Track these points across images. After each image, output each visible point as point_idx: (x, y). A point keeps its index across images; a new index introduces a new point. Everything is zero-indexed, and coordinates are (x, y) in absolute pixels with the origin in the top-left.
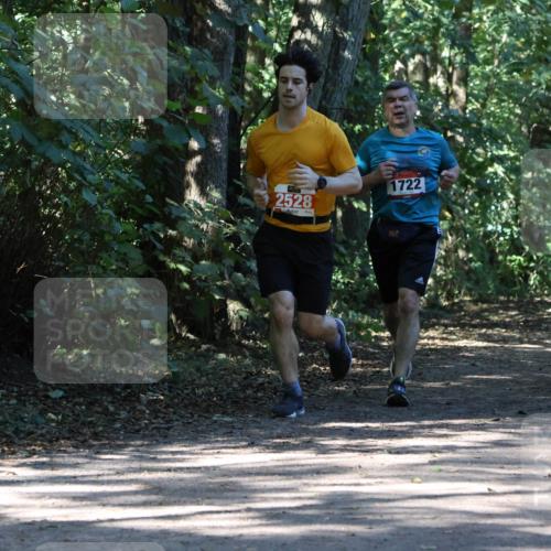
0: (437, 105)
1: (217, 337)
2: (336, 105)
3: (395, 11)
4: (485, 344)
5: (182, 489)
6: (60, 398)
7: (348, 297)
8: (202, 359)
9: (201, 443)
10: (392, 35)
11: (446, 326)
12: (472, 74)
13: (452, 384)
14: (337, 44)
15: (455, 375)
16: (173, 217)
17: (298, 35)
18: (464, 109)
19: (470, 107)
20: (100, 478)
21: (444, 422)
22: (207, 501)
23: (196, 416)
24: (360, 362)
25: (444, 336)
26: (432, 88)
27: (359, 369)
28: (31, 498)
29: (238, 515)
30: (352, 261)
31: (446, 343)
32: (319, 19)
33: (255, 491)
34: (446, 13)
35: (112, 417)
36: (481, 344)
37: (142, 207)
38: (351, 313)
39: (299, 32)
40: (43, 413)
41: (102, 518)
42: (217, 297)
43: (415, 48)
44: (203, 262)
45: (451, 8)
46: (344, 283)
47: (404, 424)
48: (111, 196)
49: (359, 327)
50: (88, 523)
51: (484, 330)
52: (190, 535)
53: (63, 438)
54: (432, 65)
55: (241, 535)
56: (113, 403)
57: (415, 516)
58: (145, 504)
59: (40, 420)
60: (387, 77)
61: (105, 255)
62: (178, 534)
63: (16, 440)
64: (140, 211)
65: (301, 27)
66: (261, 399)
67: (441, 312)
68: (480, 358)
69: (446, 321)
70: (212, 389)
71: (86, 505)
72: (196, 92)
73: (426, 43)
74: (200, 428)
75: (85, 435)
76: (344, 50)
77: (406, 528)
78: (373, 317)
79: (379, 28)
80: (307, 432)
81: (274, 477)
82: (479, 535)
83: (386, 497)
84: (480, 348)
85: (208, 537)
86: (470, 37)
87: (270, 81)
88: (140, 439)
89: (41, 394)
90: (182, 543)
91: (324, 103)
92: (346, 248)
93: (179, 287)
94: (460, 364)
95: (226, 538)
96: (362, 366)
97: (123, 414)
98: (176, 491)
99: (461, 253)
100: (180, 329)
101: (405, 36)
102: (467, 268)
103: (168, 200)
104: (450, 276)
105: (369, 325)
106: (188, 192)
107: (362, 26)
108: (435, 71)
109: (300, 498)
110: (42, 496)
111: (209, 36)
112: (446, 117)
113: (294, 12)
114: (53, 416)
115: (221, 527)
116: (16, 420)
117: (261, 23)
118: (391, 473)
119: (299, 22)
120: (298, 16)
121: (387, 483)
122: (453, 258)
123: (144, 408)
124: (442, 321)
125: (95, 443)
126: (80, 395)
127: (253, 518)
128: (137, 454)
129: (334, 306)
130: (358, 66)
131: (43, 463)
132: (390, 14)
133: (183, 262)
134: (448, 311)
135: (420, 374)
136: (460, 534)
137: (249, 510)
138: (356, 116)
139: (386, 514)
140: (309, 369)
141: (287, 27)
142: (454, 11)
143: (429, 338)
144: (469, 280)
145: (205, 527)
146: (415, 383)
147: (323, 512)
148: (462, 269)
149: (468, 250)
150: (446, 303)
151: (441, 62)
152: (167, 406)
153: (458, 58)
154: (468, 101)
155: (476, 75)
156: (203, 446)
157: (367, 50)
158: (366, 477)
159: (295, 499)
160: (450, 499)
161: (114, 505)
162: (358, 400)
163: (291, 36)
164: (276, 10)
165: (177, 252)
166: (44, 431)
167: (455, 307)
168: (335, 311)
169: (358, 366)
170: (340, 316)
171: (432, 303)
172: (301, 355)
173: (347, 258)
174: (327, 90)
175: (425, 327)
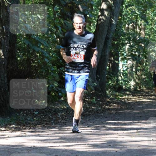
2: (110, 36)
4: (150, 100)
5: (71, 138)
6: (37, 114)
7: (113, 88)
11: (139, 96)
13: (142, 111)
15: (142, 109)
17: (101, 17)
21: (140, 121)
22: (77, 142)
25: (139, 98)
26: (136, 32)
27: (116, 107)
29: (85, 145)
31: (139, 100)
32: (106, 13)
36: (148, 100)
37: (59, 63)
40: (33, 118)
43: (131, 21)
45: (141, 10)
46: (112, 84)
47: (129, 122)
49: (116, 96)
50: (46, 147)
51: (149, 97)
52: (73, 151)
53: (38, 125)
54: (136, 26)
55: (86, 151)
56: (51, 115)
58: (60, 142)
59: (32, 120)
61: (49, 76)
63: (26, 125)
65: (101, 15)
66: (90, 115)
67: (138, 92)
68: (149, 104)
69: (139, 94)
71: (45, 142)
75: (44, 124)
76: (113, 22)
78: (119, 93)
79: (122, 16)
80: (103, 124)
81: (95, 136)
84: (148, 102)
87: (93, 30)
88: (59, 125)
89: (32, 113)
90: (71, 153)
91: (108, 36)
92: (113, 75)
94: (144, 106)
95: (83, 152)
96: (117, 106)
97: (54, 118)
99: (143, 76)
101: (129, 18)
102: (144, 80)
105: (118, 95)
107: (118, 15)
109: (102, 141)
110: (33, 140)
112: (140, 39)
113: (99, 11)
114: (35, 119)
115: (81, 149)
116: (26, 120)
118: (126, 135)
120: (101, 12)
121: (125, 138)
122: (141, 77)
123: (59, 117)
125: (47, 126)
126: (42, 113)
127: (89, 146)
131: (33, 131)
132: (125, 12)
135: (133, 108)
136: (145, 151)
137: (88, 144)
138: (116, 39)
139: (125, 146)
140: (103, 107)
141: (98, 15)
143: (135, 99)
144: (145, 83)
145: (77, 149)
146: (131, 111)
147: (108, 145)
149: (145, 75)
150: (139, 89)
151: (138, 25)
152: (66, 116)
153: (143, 24)
154: (145, 35)
155: (148, 29)
158: (119, 136)
159: (100, 141)
160: (142, 142)
161: (52, 143)
162: (116, 115)
163: (99, 18)
166: (33, 123)
167: (141, 91)
168: (110, 92)
169: (116, 106)
170: (111, 93)
171: (135, 89)
172: (101, 103)
173: (113, 77)
174: (108, 32)
175: (133, 96)
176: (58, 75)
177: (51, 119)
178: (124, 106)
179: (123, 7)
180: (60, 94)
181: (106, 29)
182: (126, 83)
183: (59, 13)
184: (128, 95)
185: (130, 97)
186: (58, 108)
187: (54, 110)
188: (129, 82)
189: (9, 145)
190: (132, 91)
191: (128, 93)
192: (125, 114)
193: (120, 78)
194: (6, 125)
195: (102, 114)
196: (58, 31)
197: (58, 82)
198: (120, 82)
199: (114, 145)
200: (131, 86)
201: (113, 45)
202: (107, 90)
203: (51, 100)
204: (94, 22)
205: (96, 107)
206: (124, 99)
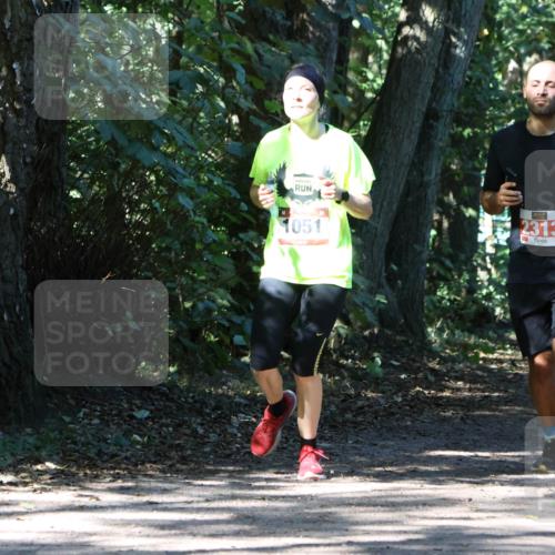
2: (445, 107)
3: (511, 5)
5: (279, 519)
6: (146, 419)
7: (454, 315)
10: (507, 32)
17: (406, 31)
20: (190, 506)
22: (305, 533)
24: (468, 386)
27: (466, 394)
29: (339, 549)
30: (460, 276)
32: (429, 14)
33: (356, 523)
37: (234, 215)
39: (408, 28)
40: (128, 434)
43: (531, 47)
46: (449, 300)
49: (466, 347)
53: (150, 462)
56: (202, 424)
58: (237, 534)
59: (124, 441)
60: (500, 77)
63: (99, 462)
64: (233, 219)
65: (410, 22)
66: (360, 423)
71: (175, 534)
73: (544, 40)
75: (173, 458)
76: (456, 48)
78: (481, 337)
79: (494, 25)
80: (412, 460)
81: (376, 509)
83: (499, 533)
87: (374, 81)
88: (233, 464)
89: (125, 414)
91: (434, 105)
92: (453, 262)
96: (470, 390)
97: (213, 437)
98: (270, 521)
101: (522, 32)
105: (476, 346)
107: (476, 22)
109: (405, 532)
110: (128, 523)
113: (402, 6)
114: (138, 438)
116: (99, 441)
118: (504, 507)
119: (408, 17)
120: (407, 10)
121: (499, 518)
123: (235, 431)
125: (184, 467)
126: (167, 415)
127: (355, 552)
129: (439, 324)
131: (129, 488)
132: (505, 9)
137: (350, 543)
138: (467, 119)
139: (500, 551)
140: (412, 392)
141: (394, 22)
157: (481, 48)
158: (477, 511)
159: (400, 532)
161: (205, 536)
162: (466, 428)
163: (399, 31)
166: (128, 454)
168: (440, 331)
169: (465, 389)
170: (445, 336)
172: (403, 376)
173: (454, 273)
174: (436, 90)
176: (231, 261)
177: (201, 441)
178: (498, 390)
180: (239, 339)
181: (428, 77)
183: (240, 13)
184: (515, 345)
186: (229, 397)
187: (213, 403)
189: (31, 544)
192: (500, 421)
193: (482, 275)
194: (21, 462)
195: (409, 423)
196: (235, 84)
197: (234, 292)
198: (484, 292)
199: (455, 548)
201: (457, 141)
202: (431, 323)
203: (202, 361)
204: (380, 50)
205: (383, 392)
206: (500, 361)
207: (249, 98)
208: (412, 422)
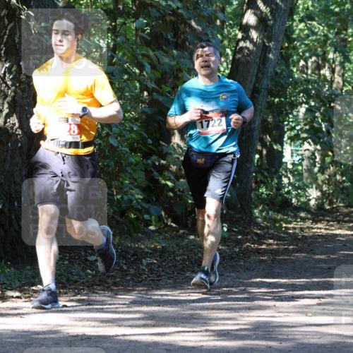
0: (325, 87)
1: (189, 226)
2: (263, 86)
3: (300, 30)
4: (352, 232)
5: (167, 317)
6: (95, 261)
7: (269, 203)
8: (180, 239)
9: (178, 289)
10: (298, 44)
11: (328, 221)
12: (347, 68)
13: (332, 256)
14: (265, 49)
15: (334, 251)
16: (164, 152)
17: (242, 44)
18: (342, 89)
19: (345, 89)
20: (117, 310)
22: (182, 325)
23: (176, 273)
24: (276, 242)
25: (327, 227)
26: (322, 77)
27: (275, 247)
28: (76, 320)
29: (201, 333)
30: (272, 181)
31: (328, 231)
32: (254, 35)
33: (211, 319)
34: (332, 31)
35: (125, 273)
36: (349, 233)
37: (145, 146)
38: (270, 213)
39: (242, 42)
40: (84, 269)
41: (119, 334)
42: (190, 201)
43: (312, 53)
44: (182, 180)
45: (335, 29)
46: (266, 194)
47: (302, 280)
48: (127, 140)
49: (275, 221)
50: (110, 336)
51: (351, 224)
52: (171, 345)
53: (96, 285)
54: (323, 63)
55: (202, 346)
56: (126, 264)
57: (308, 337)
58: (144, 326)
59: (82, 273)
60: (295, 70)
61: (122, 175)
62: (164, 344)
63: (68, 285)
64: (144, 149)
65: (244, 39)
67: (326, 213)
68: (349, 241)
69: (328, 218)
70: (186, 257)
71: (109, 326)
72: (179, 77)
73: (319, 49)
74: (178, 281)
75: (109, 283)
76: (269, 53)
77: (302, 344)
78: (284, 215)
79: (291, 40)
80: (244, 285)
81: (222, 311)
82: (347, 349)
83: (291, 325)
84: (350, 235)
85: (182, 346)
86: (345, 46)
87: (224, 72)
88: (142, 286)
89: (83, 258)
90: (166, 350)
91: (257, 85)
92: (268, 173)
93: (167, 195)
94: (337, 244)
95: (193, 348)
96: (277, 244)
97: (132, 271)
98: (163, 318)
99: (338, 177)
100: (167, 220)
101: (307, 45)
102: (341, 186)
103: (161, 142)
104: (331, 191)
105: (281, 220)
106: (173, 138)
107: (281, 39)
108: (324, 67)
109: (238, 324)
110: (83, 320)
111: (187, 44)
112: (331, 94)
113: (239, 30)
114: (90, 272)
115: (190, 341)
116: (68, 273)
117: (219, 36)
118: (297, 310)
119: (243, 36)
120: (242, 33)
121: (291, 316)
122: (333, 180)
123: (144, 268)
124: (326, 218)
125: (115, 288)
127: (210, 336)
128: (140, 295)
129: (260, 208)
130: (277, 63)
131: (84, 300)
132: (297, 32)
133: (169, 180)
134: (330, 212)
135: (312, 250)
136: (335, 348)
137: (207, 331)
138: (276, 93)
139: (291, 335)
140: (245, 246)
141: (235, 39)
142: (336, 30)
143: (318, 228)
144: (343, 193)
145: (180, 341)
146: (309, 256)
147: (252, 333)
148: (339, 187)
149: (342, 175)
150: (328, 207)
151: (328, 61)
152: (159, 267)
153: (338, 59)
154: (344, 85)
155: (349, 69)
156: (179, 292)
157: (283, 54)
158: (279, 312)
159: (235, 324)
160: (330, 327)
161: (126, 326)
162: (273, 265)
163: (237, 44)
164: (228, 29)
165: (166, 173)
166: (84, 280)
167: (334, 210)
168: (261, 211)
169: (274, 244)
170: (264, 214)
171: (320, 207)
172: (240, 237)
173: (269, 179)
174: (258, 80)
175: (315, 221)
176: (143, 173)
178: (293, 245)
179: (294, 20)
180: (146, 217)
181: (254, 70)
182: (299, 193)
183: (148, 34)
184: (303, 219)
185: (309, 224)
186: (141, 249)
187: (132, 252)
188: (305, 191)
189: (28, 331)
190: (312, 210)
191: (303, 215)
192: (293, 262)
193: (285, 180)
194: (24, 285)
195: (242, 263)
196: (145, 73)
197: (144, 190)
198: (286, 190)
199: (266, 333)
200: (310, 200)
201: (270, 105)
202: (256, 207)
203: (126, 229)
204: (228, 54)
205: (228, 246)
206: (294, 228)
207: (153, 82)
208: (245, 262)
